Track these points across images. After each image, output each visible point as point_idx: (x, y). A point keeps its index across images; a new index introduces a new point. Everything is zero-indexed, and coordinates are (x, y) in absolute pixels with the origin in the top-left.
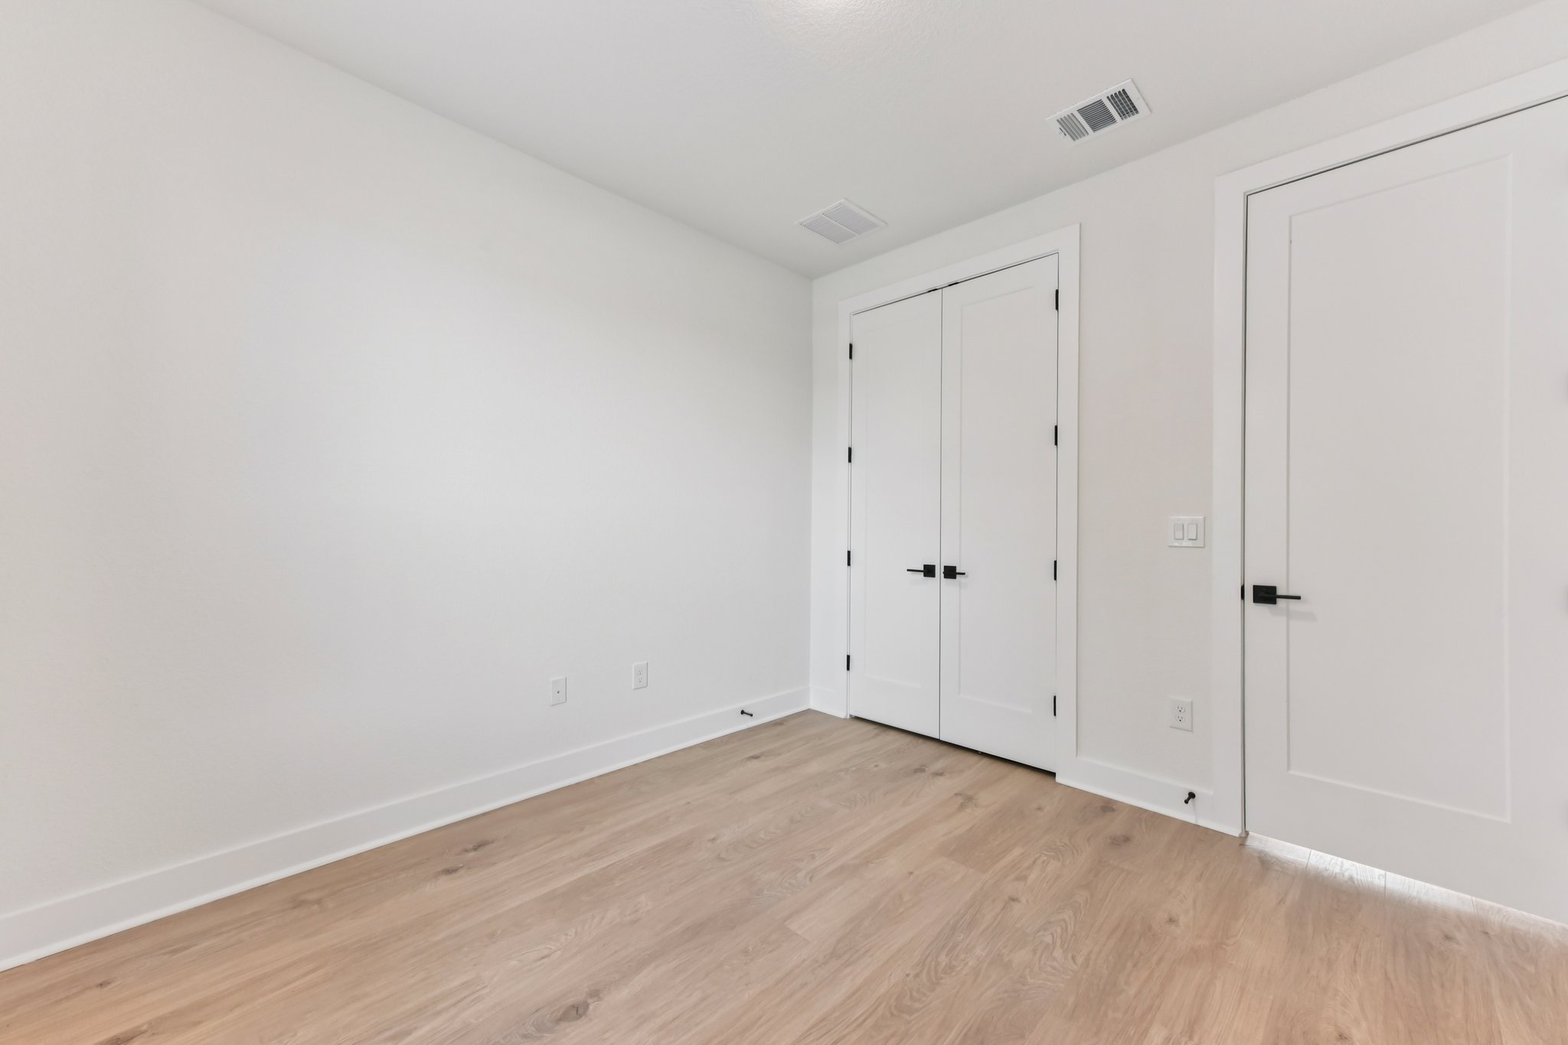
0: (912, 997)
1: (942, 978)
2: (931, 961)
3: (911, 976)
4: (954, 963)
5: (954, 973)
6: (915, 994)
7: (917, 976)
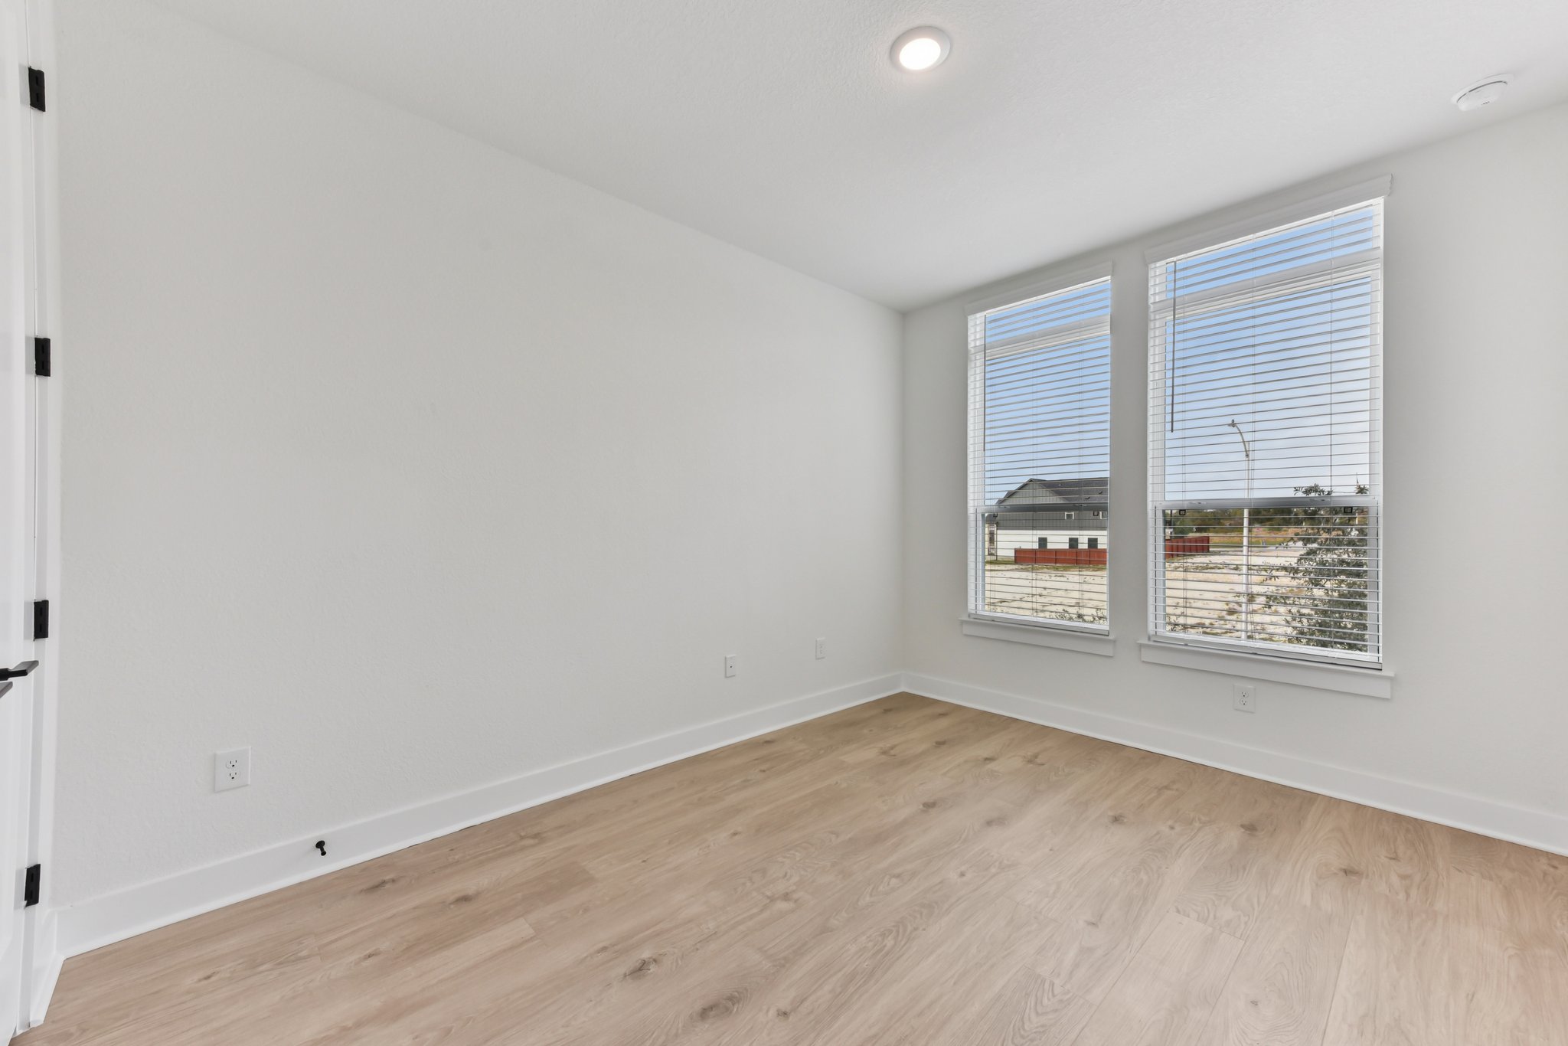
0: (921, 914)
1: (894, 926)
2: (901, 941)
3: (921, 929)
4: (880, 939)
5: (882, 930)
6: (918, 916)
7: (916, 929)
